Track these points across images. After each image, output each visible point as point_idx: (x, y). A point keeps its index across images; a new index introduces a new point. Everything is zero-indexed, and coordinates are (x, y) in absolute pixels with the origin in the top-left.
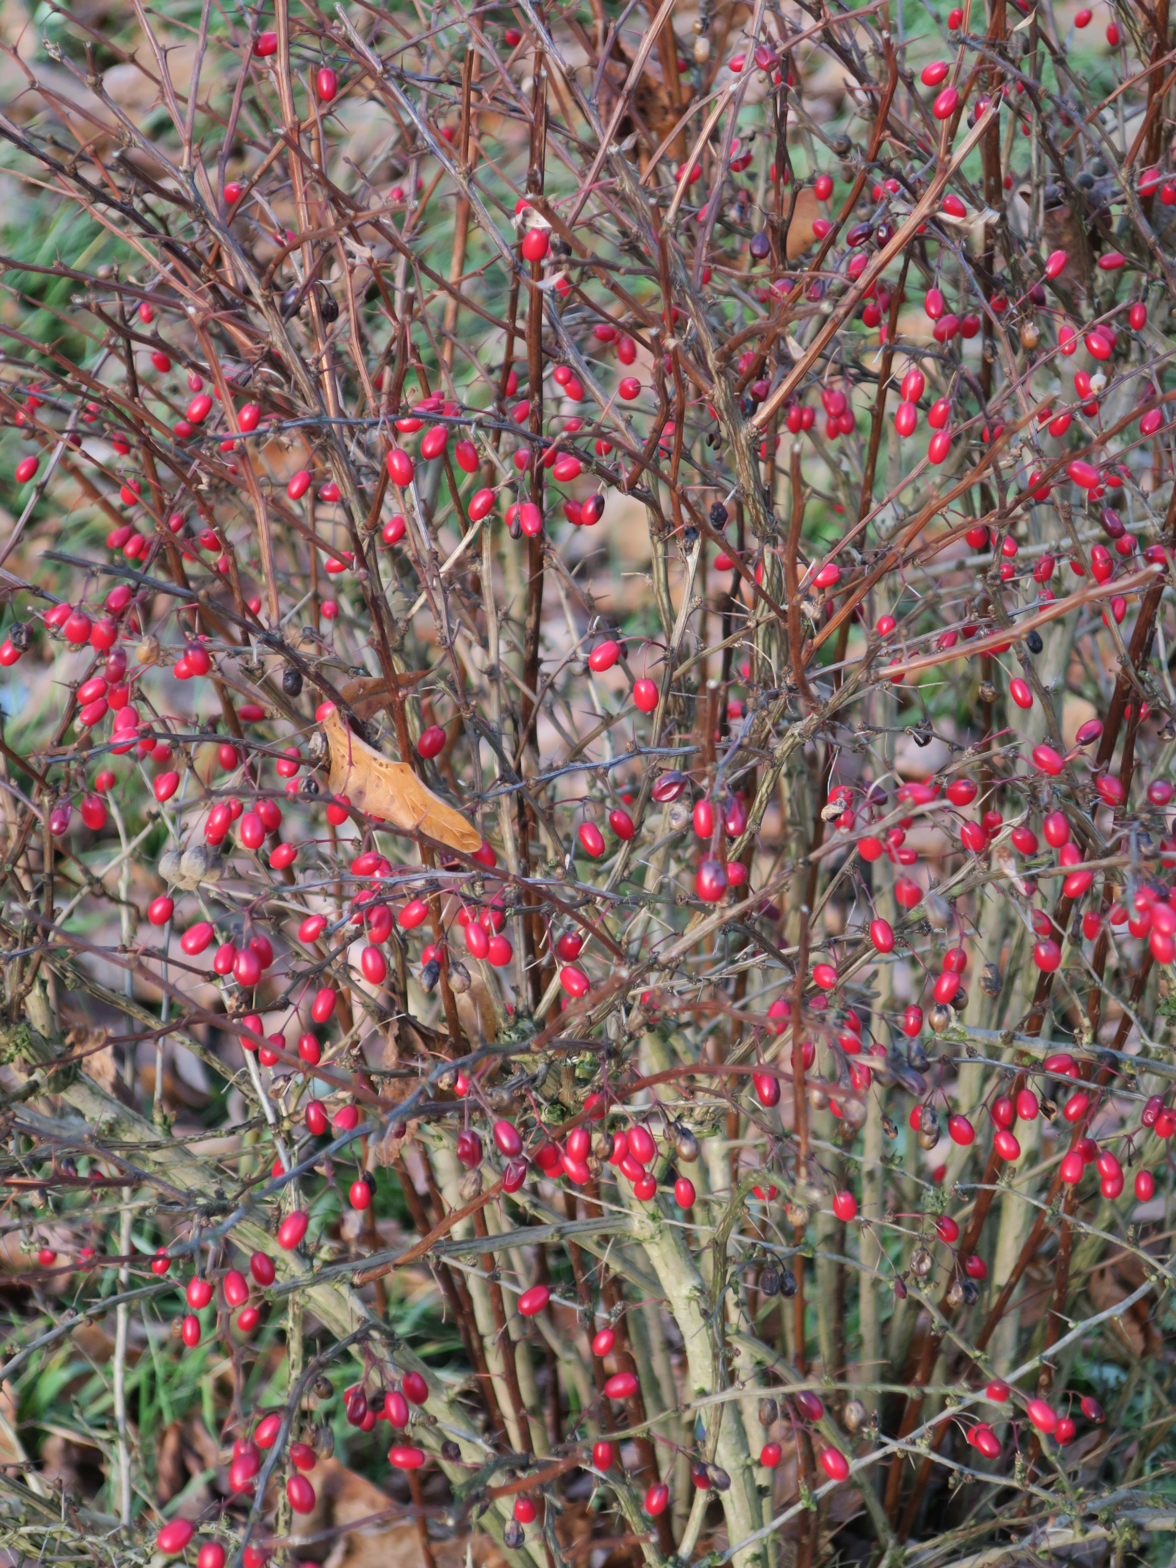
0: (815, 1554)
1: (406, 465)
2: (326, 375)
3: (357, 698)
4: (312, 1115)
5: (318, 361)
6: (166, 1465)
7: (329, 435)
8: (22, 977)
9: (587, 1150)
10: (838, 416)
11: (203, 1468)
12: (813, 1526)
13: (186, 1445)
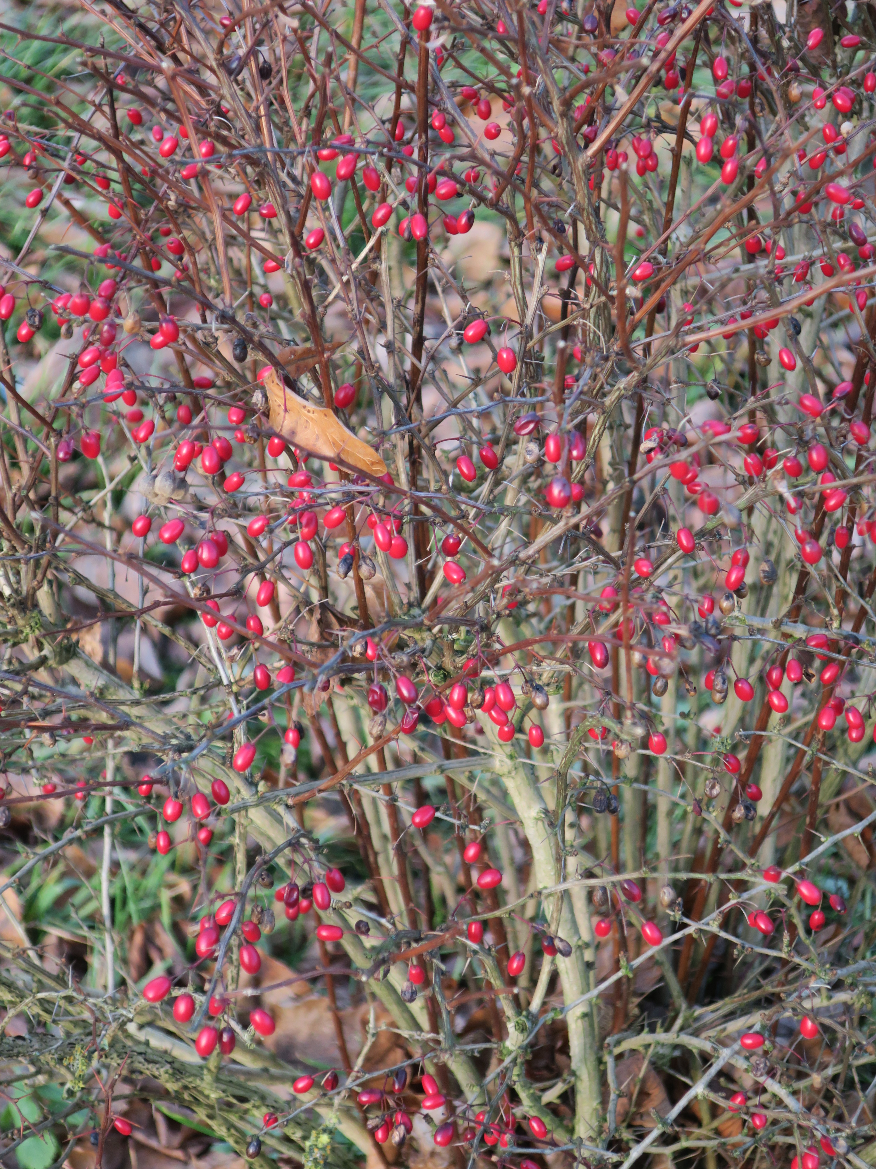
0: (626, 1015)
1: (325, 184)
2: (263, 119)
3: (289, 363)
4: (259, 676)
5: (257, 109)
6: (135, 956)
7: (266, 165)
8: (35, 576)
9: (464, 702)
10: (646, 157)
11: (163, 958)
12: (625, 994)
13: (149, 940)
